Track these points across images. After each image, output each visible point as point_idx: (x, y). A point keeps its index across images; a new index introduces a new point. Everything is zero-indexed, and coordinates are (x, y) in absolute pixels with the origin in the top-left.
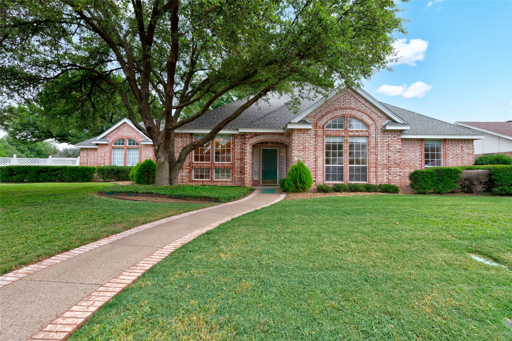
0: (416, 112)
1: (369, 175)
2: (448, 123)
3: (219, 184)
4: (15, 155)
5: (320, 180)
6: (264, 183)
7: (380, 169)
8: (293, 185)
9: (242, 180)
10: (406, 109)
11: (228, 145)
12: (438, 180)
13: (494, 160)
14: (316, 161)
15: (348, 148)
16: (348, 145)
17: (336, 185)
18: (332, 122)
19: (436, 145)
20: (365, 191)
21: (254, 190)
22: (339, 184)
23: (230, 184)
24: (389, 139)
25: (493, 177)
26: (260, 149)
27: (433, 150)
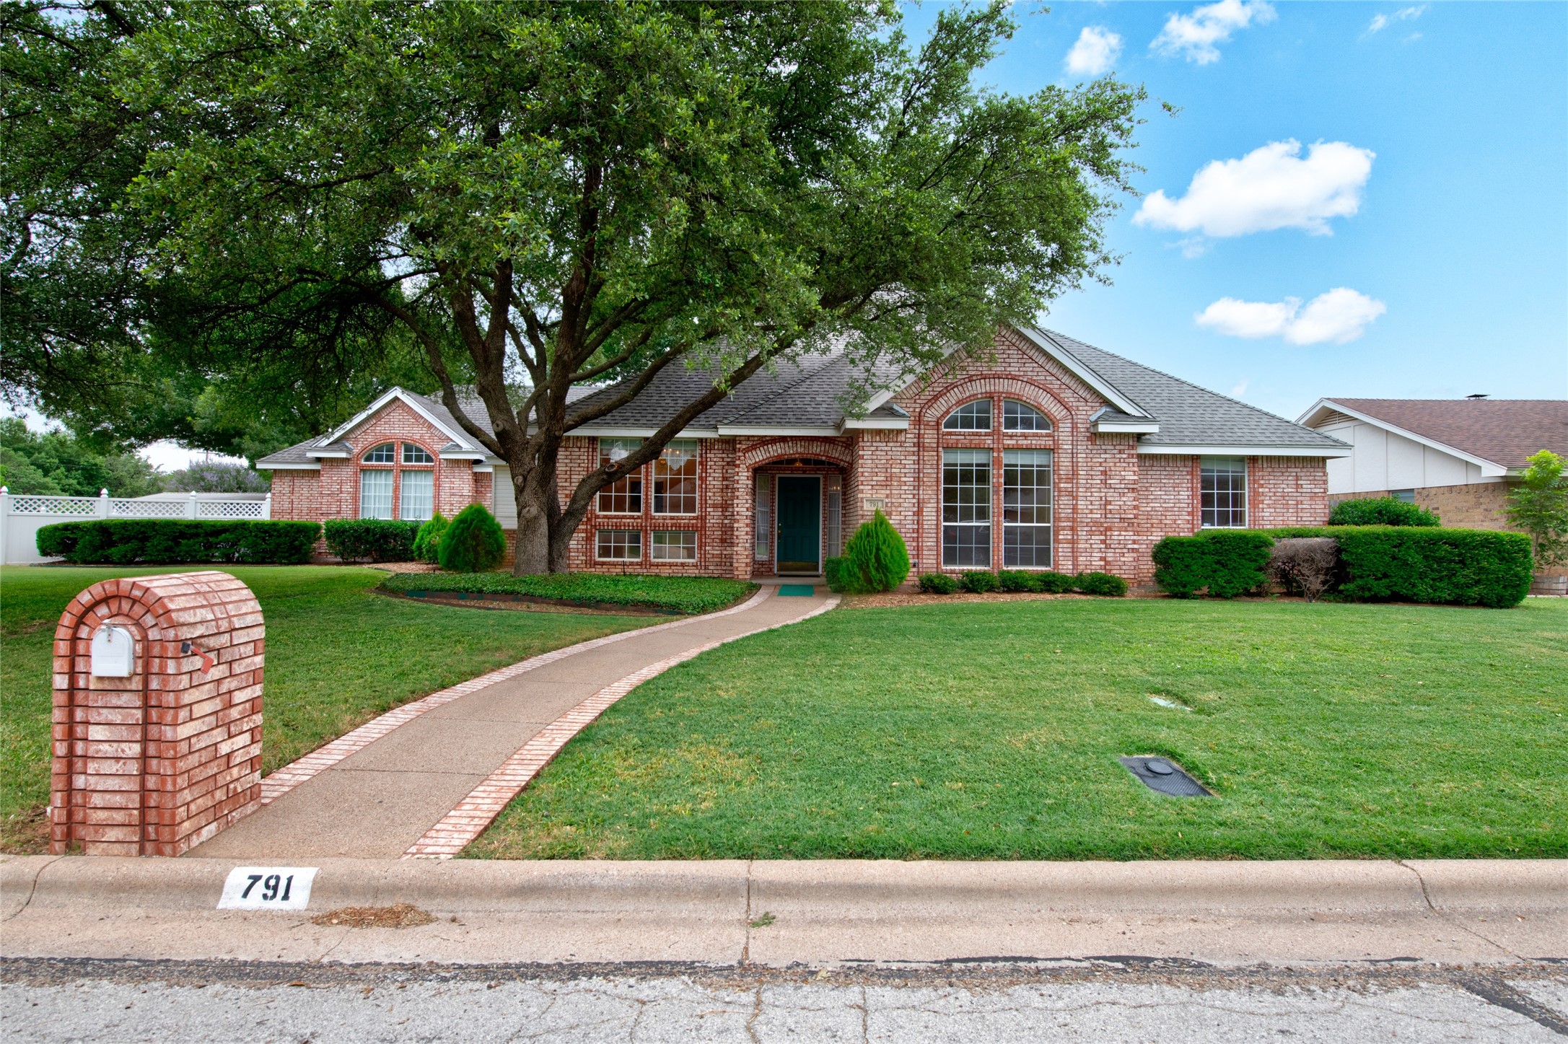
0: (1190, 381)
1: (1056, 549)
2: (1266, 414)
3: (666, 572)
4: (105, 491)
5: (931, 561)
6: (785, 571)
7: (1082, 534)
8: (860, 575)
9: (726, 561)
10: (1164, 372)
11: (690, 469)
12: (1218, 562)
13: (1370, 513)
14: (919, 513)
15: (1002, 480)
16: (1002, 472)
17: (968, 574)
18: (962, 411)
19: (1231, 471)
20: (1042, 591)
21: (758, 587)
22: (976, 573)
23: (693, 572)
24: (1107, 456)
25: (1344, 557)
26: (773, 478)
27: (1223, 483)
